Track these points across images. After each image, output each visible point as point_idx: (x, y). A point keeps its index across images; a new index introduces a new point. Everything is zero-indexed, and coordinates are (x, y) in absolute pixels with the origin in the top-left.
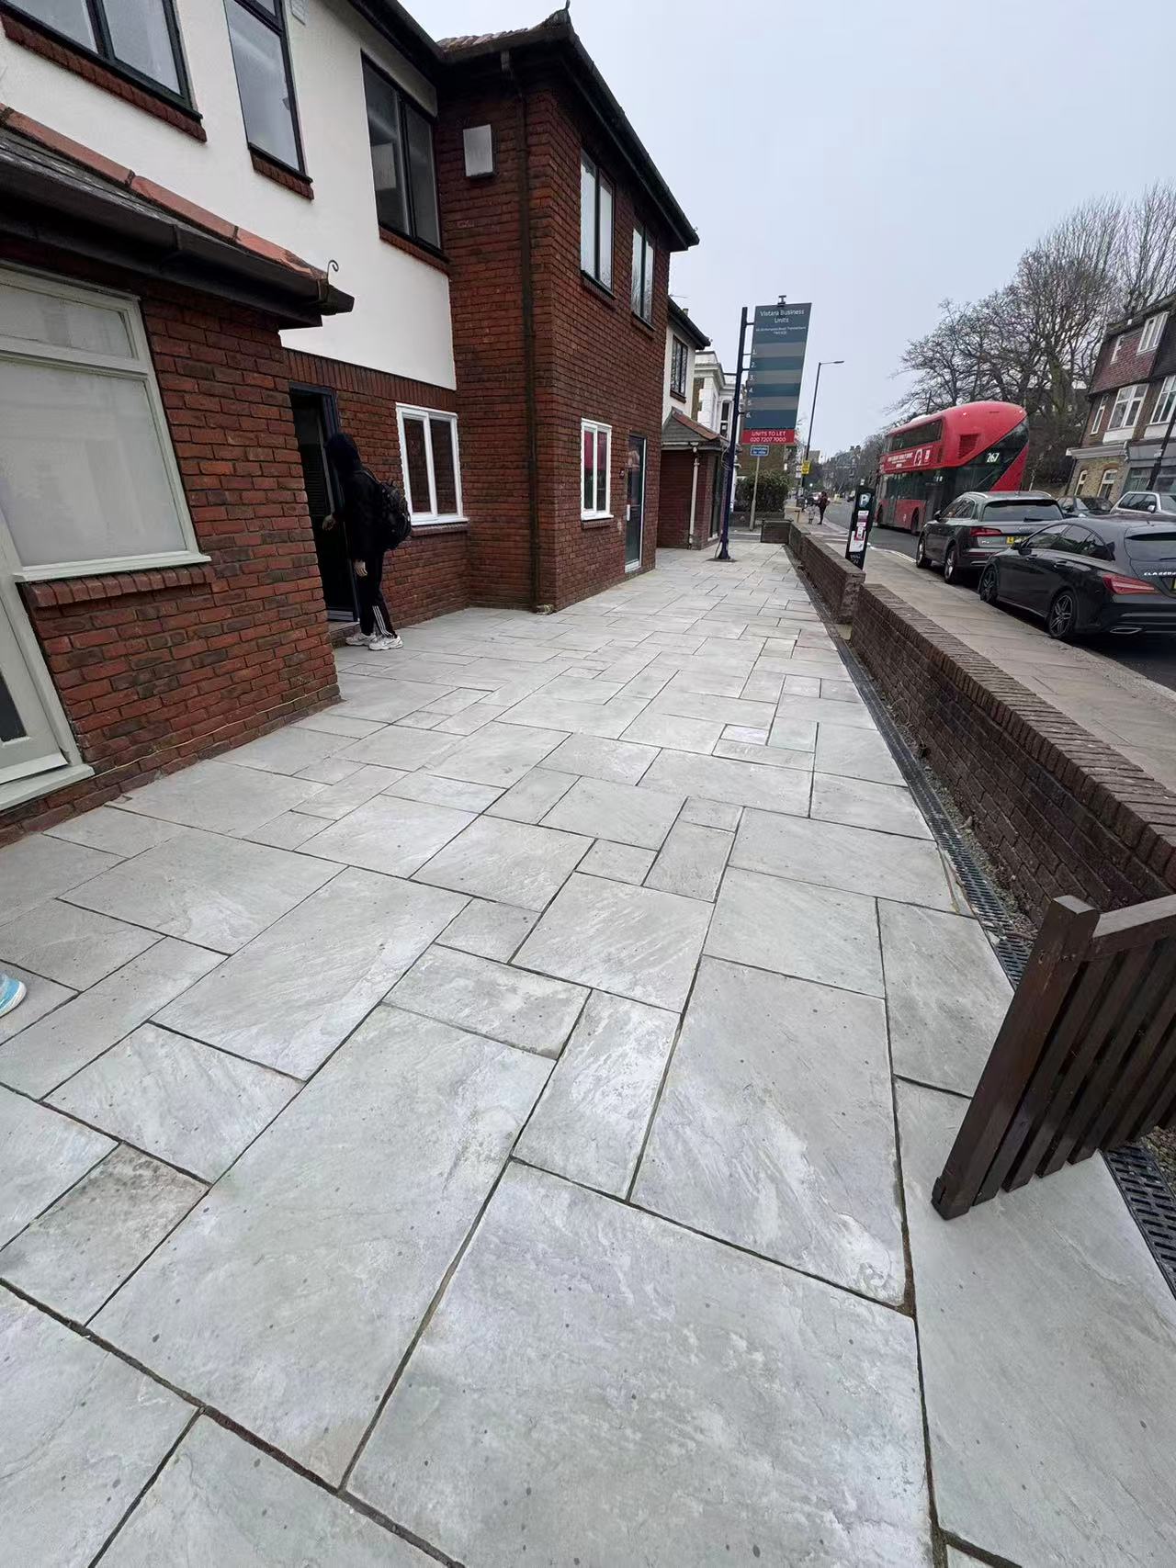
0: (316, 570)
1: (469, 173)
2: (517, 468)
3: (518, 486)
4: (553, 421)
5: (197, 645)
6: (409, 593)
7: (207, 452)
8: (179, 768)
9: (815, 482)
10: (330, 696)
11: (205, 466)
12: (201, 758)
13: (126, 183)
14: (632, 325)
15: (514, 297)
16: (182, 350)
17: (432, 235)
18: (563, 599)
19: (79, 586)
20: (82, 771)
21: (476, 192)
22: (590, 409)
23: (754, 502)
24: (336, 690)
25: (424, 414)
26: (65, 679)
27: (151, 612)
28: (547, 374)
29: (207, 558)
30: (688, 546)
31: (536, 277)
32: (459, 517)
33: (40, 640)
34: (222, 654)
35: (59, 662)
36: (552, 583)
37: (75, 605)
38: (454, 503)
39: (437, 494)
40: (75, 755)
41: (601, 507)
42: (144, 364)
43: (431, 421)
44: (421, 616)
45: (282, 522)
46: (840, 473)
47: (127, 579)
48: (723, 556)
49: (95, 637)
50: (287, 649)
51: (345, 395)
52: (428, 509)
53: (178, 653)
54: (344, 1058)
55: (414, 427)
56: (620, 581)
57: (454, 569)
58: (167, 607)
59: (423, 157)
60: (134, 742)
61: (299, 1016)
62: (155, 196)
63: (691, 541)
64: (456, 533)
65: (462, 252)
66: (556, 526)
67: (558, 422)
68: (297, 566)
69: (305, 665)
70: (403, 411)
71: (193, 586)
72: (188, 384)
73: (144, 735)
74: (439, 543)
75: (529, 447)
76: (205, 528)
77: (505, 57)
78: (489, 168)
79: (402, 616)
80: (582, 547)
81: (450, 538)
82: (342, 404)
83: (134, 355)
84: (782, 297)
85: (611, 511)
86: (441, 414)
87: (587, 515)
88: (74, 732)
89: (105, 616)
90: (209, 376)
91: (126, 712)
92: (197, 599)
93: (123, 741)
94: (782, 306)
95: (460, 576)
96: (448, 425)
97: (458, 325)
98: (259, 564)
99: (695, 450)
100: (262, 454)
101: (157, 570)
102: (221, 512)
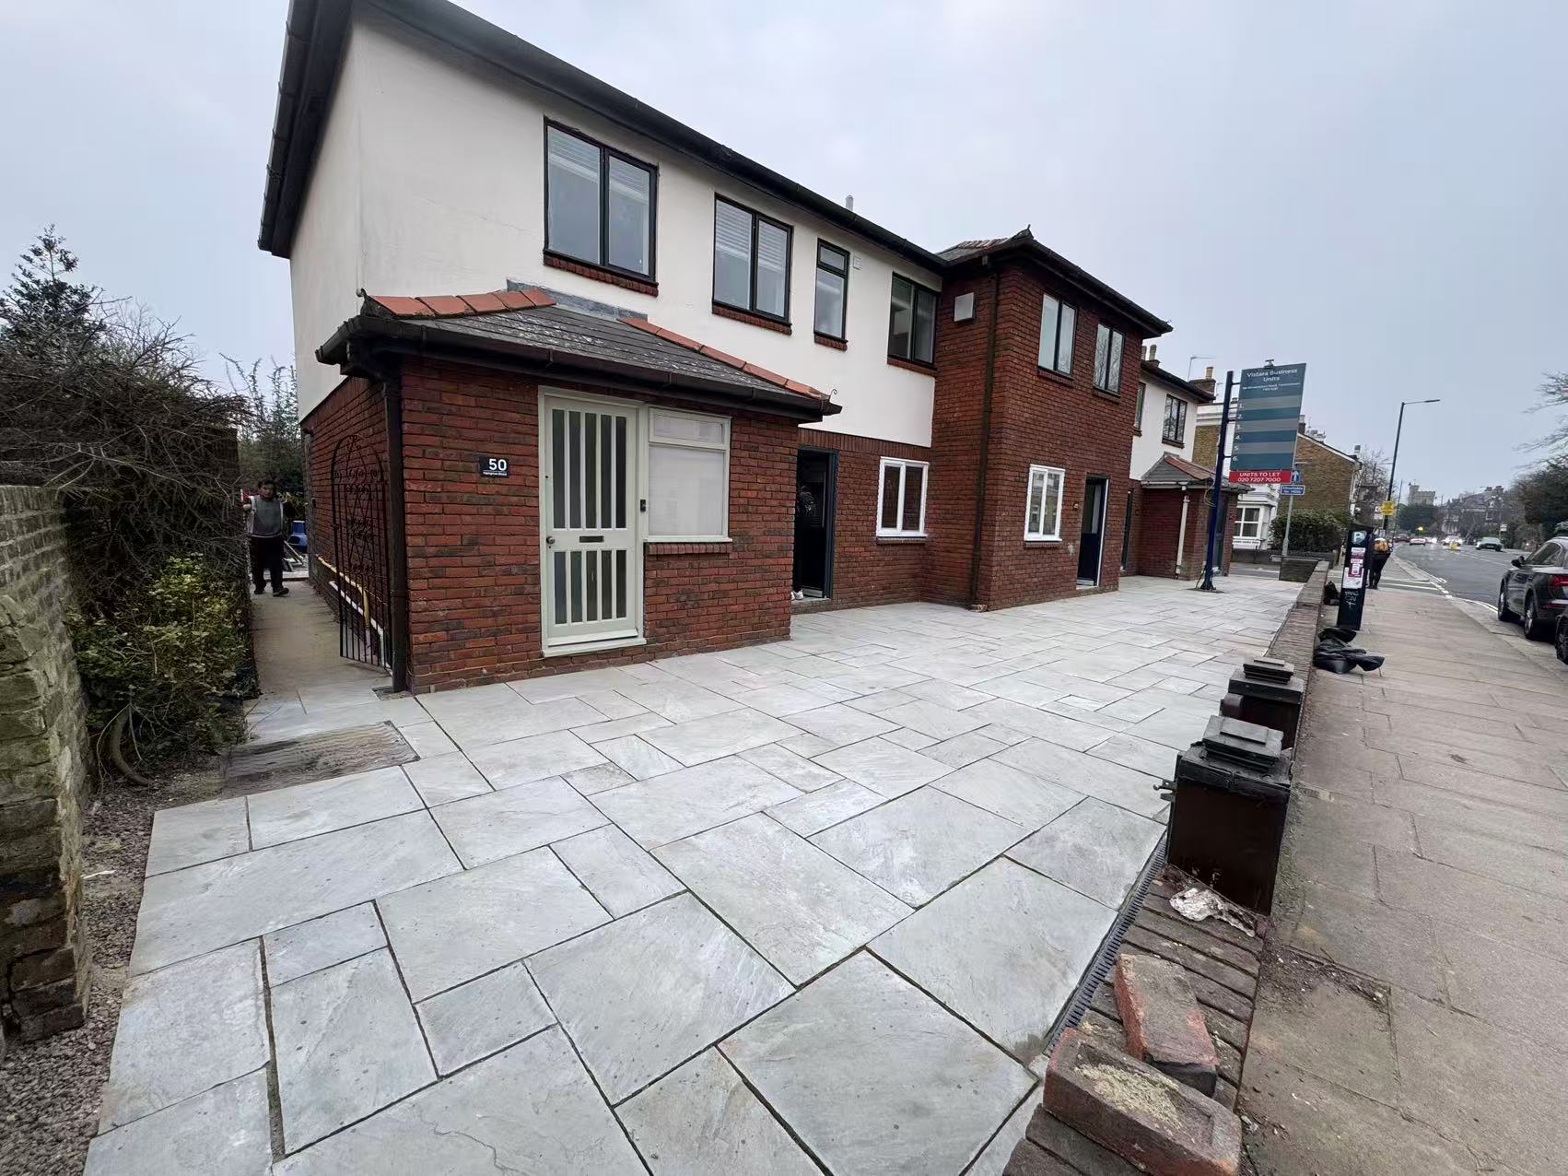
0: (792, 554)
1: (956, 319)
2: (970, 499)
3: (969, 512)
4: (1000, 466)
5: (714, 586)
6: (867, 584)
7: (746, 486)
8: (686, 654)
9: (1426, 525)
10: (785, 636)
11: (743, 493)
12: (699, 652)
13: (741, 368)
14: (1094, 395)
15: (979, 387)
16: (746, 438)
17: (927, 355)
18: (997, 602)
19: (668, 547)
20: (641, 641)
21: (960, 329)
22: (1041, 458)
23: (1286, 540)
24: (788, 632)
25: (902, 464)
26: (650, 591)
27: (696, 565)
28: (999, 435)
29: (731, 540)
30: (1175, 576)
31: (996, 375)
32: (921, 533)
33: (645, 570)
34: (725, 594)
35: (649, 582)
36: (988, 589)
37: (665, 555)
38: (918, 524)
39: (904, 516)
40: (641, 631)
41: (1048, 531)
42: (726, 446)
43: (907, 467)
44: (875, 602)
45: (778, 525)
46: (1469, 516)
47: (689, 546)
48: (1207, 587)
49: (666, 573)
50: (763, 599)
51: (845, 453)
52: (894, 526)
53: (704, 588)
54: (709, 765)
55: (892, 473)
56: (1068, 597)
57: (910, 571)
58: (705, 563)
59: (928, 314)
60: (668, 633)
61: (696, 749)
62: (752, 371)
63: (1178, 571)
64: (915, 545)
65: (947, 363)
66: (996, 544)
67: (1005, 467)
68: (780, 550)
69: (772, 610)
70: (885, 462)
71: (719, 554)
72: (745, 454)
73: (673, 629)
74: (900, 551)
75: (979, 485)
76: (735, 525)
77: (985, 260)
78: (970, 315)
79: (860, 599)
80: (1024, 562)
81: (909, 547)
82: (842, 459)
83: (723, 442)
84: (1270, 361)
85: (1061, 536)
86: (915, 463)
87: (1029, 537)
88: (645, 620)
89: (675, 563)
90: (756, 450)
91: (670, 615)
92: (720, 562)
93: (663, 630)
94: (1270, 368)
95: (915, 576)
96: (921, 470)
97: (938, 407)
98: (759, 547)
99: (1184, 488)
100: (774, 487)
101: (705, 543)
102: (744, 517)
